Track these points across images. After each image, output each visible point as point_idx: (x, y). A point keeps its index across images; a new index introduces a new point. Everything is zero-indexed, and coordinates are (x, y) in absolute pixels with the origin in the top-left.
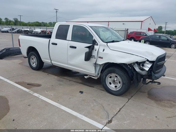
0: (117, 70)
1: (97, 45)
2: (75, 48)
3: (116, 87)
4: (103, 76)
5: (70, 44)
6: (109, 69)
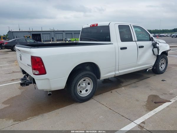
1: (154, 41)
2: (143, 47)
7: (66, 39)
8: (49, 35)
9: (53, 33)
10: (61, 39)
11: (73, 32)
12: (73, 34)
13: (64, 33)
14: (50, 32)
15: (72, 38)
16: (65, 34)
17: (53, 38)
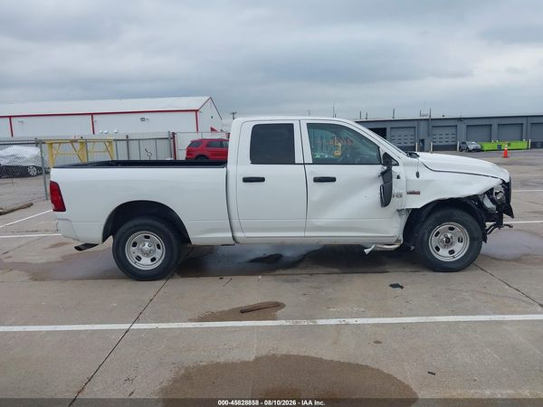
0: (458, 213)
1: (397, 164)
2: (333, 180)
3: (452, 252)
4: (424, 233)
5: (312, 172)
6: (438, 214)
7: (464, 143)
8: (411, 132)
9: (423, 125)
10: (450, 143)
11: (495, 123)
12: (495, 127)
13: (462, 127)
14: (416, 122)
15: (490, 141)
16: (465, 127)
17: (423, 141)
